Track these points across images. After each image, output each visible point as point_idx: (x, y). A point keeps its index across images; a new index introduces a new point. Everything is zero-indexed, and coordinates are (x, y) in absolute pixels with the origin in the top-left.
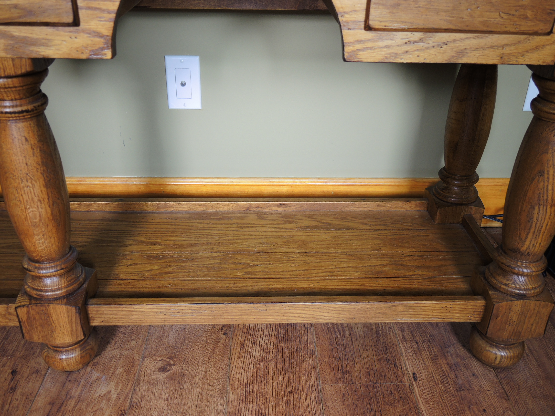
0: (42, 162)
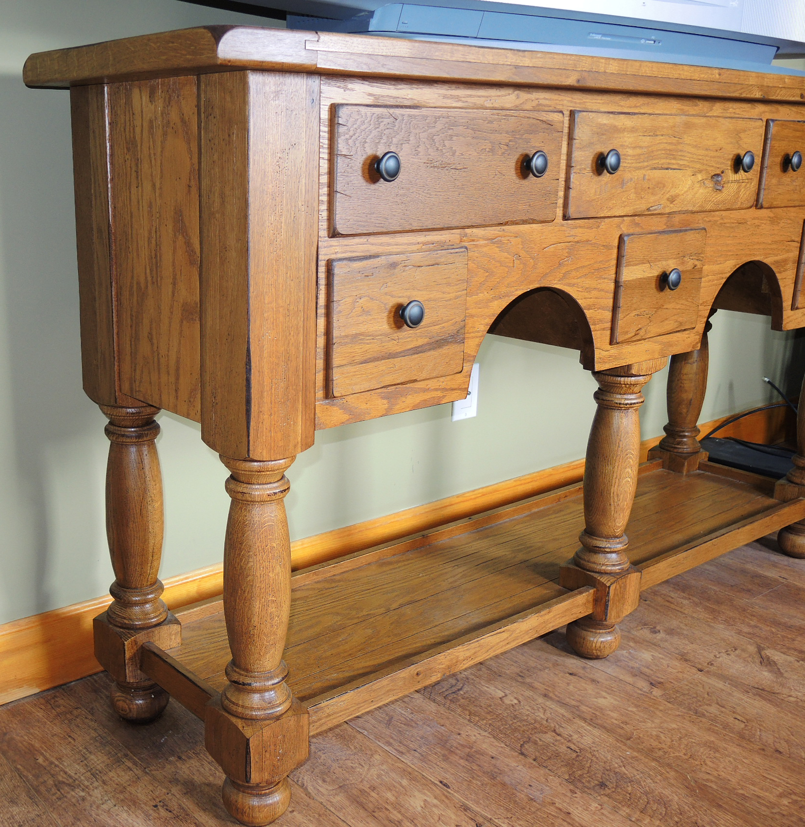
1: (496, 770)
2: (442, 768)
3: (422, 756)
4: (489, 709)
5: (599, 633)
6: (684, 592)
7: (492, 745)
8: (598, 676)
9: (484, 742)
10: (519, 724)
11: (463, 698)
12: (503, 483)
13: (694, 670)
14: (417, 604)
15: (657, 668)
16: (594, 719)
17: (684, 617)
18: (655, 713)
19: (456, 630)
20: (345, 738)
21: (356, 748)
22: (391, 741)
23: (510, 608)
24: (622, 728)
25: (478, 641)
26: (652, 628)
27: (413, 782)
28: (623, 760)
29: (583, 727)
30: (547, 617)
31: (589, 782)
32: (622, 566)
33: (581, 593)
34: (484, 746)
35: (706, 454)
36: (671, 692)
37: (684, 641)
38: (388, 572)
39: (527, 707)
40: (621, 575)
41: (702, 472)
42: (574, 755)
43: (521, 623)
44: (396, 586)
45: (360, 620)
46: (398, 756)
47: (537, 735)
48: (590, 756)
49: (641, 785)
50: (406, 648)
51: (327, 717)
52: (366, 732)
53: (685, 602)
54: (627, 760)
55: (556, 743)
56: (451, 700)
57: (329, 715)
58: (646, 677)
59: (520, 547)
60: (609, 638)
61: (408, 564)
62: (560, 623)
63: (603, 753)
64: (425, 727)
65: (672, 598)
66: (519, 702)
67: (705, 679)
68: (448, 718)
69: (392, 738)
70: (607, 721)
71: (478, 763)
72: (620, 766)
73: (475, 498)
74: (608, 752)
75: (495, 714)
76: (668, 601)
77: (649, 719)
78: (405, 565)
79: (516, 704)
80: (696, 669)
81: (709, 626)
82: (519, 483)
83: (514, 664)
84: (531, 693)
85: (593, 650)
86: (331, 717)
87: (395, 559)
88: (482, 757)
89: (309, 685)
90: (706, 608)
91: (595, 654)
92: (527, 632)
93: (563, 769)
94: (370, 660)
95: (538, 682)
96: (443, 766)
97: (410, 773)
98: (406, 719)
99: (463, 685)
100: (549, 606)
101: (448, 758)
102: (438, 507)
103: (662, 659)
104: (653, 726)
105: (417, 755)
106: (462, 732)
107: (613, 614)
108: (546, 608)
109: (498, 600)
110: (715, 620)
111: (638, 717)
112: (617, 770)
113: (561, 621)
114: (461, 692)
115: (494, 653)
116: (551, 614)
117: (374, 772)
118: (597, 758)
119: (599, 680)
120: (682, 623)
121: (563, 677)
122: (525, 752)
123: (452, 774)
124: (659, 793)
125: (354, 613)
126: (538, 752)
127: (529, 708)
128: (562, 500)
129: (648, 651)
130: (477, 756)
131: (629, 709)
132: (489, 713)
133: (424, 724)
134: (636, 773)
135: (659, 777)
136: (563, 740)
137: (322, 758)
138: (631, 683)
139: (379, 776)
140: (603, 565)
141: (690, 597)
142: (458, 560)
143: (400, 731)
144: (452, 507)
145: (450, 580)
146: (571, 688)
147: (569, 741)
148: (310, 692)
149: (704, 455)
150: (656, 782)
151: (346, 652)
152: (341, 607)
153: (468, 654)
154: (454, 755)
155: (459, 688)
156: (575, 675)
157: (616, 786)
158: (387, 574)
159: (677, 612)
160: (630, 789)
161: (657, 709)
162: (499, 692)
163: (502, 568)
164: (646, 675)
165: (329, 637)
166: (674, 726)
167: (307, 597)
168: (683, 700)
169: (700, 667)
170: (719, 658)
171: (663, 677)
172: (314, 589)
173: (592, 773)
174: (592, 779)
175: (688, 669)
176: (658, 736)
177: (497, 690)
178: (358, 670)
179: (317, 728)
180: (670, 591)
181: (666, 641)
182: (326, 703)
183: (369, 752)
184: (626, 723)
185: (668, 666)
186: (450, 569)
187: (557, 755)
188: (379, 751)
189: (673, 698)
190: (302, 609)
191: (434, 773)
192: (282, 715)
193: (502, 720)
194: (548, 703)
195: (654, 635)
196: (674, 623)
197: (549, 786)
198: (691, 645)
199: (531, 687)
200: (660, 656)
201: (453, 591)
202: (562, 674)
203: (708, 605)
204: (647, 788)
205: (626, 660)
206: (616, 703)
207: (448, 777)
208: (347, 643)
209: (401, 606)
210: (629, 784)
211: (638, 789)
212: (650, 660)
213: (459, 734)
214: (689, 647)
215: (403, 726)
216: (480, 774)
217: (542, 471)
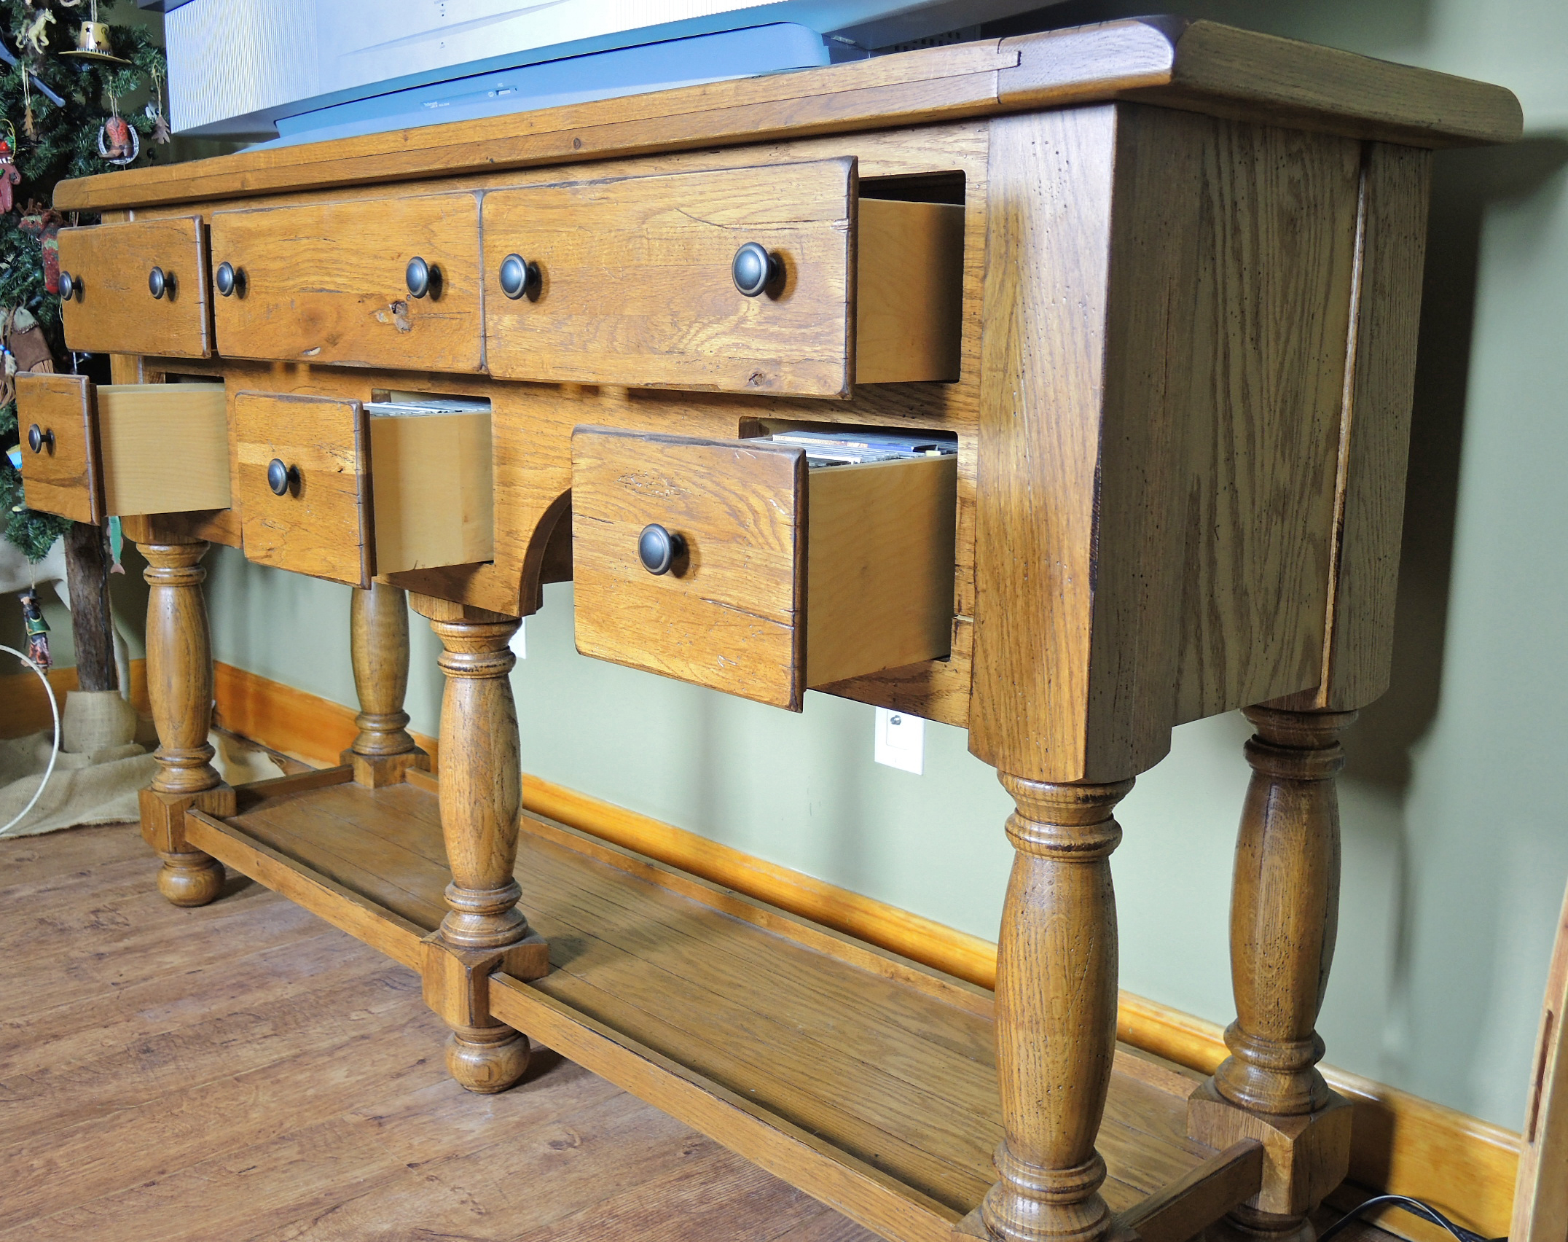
0: (472, 740)
26: (571, 1143)
67: (383, 1164)
195: (544, 1143)
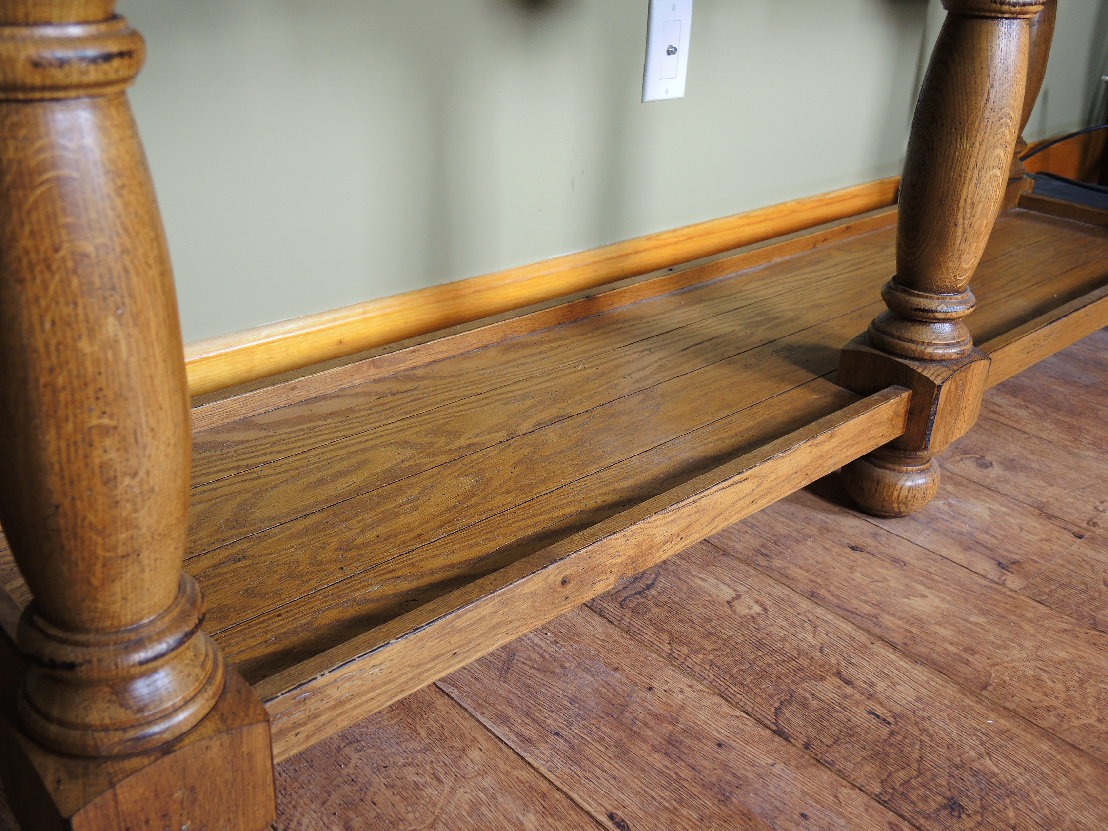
1: (729, 778)
2: (615, 778)
3: (572, 747)
4: (708, 626)
5: (906, 472)
6: (1015, 397)
7: (718, 713)
8: (903, 551)
9: (701, 707)
10: (767, 659)
11: (657, 605)
12: (721, 221)
13: (1068, 537)
14: (569, 422)
15: (1003, 533)
16: (911, 643)
17: (1026, 439)
18: (1020, 626)
19: (648, 476)
20: (410, 710)
21: (430, 732)
22: (509, 711)
23: (752, 428)
24: (967, 663)
25: (694, 502)
26: (978, 459)
27: (550, 820)
28: (984, 738)
29: (891, 662)
30: (827, 447)
31: (925, 799)
32: (963, 348)
33: (887, 399)
34: (702, 716)
35: (1031, 183)
36: (1038, 580)
37: (1036, 482)
38: (519, 362)
39: (780, 622)
40: (959, 365)
41: (1025, 210)
42: (885, 731)
43: (779, 462)
44: (533, 388)
45: (453, 456)
46: (519, 751)
47: (805, 685)
48: (915, 731)
49: (1032, 803)
50: (541, 518)
51: (334, 707)
52: (456, 692)
53: (1022, 413)
54: (992, 739)
55: (846, 703)
56: (633, 610)
57: (340, 703)
58: (988, 552)
59: (759, 318)
60: (921, 481)
61: (558, 348)
62: (846, 458)
63: (941, 724)
64: (581, 673)
65: (1000, 406)
66: (765, 609)
67: (1090, 553)
68: (627, 651)
69: (510, 703)
70: (938, 648)
71: (692, 761)
72: (981, 756)
73: (676, 243)
74: (951, 721)
75: (719, 638)
76: (995, 412)
77: (1012, 641)
78: (552, 349)
79: (758, 614)
80: (1070, 534)
81: (1071, 453)
82: (745, 221)
83: (750, 531)
84: (786, 591)
85: (893, 502)
86: (348, 706)
87: (536, 338)
88: (697, 745)
89: (309, 618)
90: (1057, 422)
91: (896, 510)
92: (788, 478)
93: (867, 768)
94: (461, 549)
95: (796, 565)
96: (615, 773)
97: (544, 796)
98: (542, 656)
99: (657, 577)
100: (831, 425)
101: (627, 751)
102: (614, 255)
103: (1008, 515)
104: (1024, 655)
105: (561, 745)
106: (655, 684)
107: (938, 439)
108: (826, 428)
109: (727, 412)
110: (1078, 443)
111: (991, 638)
112: (976, 765)
113: (848, 453)
114: (654, 592)
115: (726, 523)
116: (835, 441)
117: (464, 795)
118: (931, 736)
119: (907, 559)
120: (1025, 448)
121: (839, 555)
122: (787, 729)
123: (637, 793)
124: (1072, 821)
125: (442, 441)
126: (813, 726)
127: (784, 623)
128: (819, 246)
129: (982, 500)
130: (688, 742)
131: (972, 619)
132: (708, 635)
133: (578, 666)
134: (1015, 770)
135: (1064, 781)
136: (857, 696)
137: (353, 761)
138: (964, 563)
139: (475, 807)
140: (929, 344)
141: (1027, 404)
142: (649, 341)
143: (528, 686)
144: (638, 256)
145: (636, 376)
146: (858, 576)
147: (870, 697)
148: (306, 635)
149: (1028, 185)
150: (1062, 794)
151: (410, 530)
152: (417, 429)
153: (674, 529)
154: (639, 743)
155: (649, 582)
156: (861, 550)
157: (982, 807)
158: (517, 366)
159: (1013, 430)
160: (1011, 813)
161: (1021, 616)
162: (726, 588)
163: (731, 354)
164: (986, 547)
165: (379, 496)
166: (1063, 654)
167: (351, 410)
168: (1064, 596)
169: (1076, 529)
170: (1103, 511)
171: (1019, 552)
172: (369, 394)
173: (928, 775)
174: (930, 790)
175: (1058, 534)
176: (1038, 679)
177: (722, 586)
178: (432, 572)
179: (308, 738)
180: (993, 395)
181: (1007, 481)
182: (329, 677)
183: (457, 744)
184: (972, 651)
185: (1021, 529)
186: (636, 356)
187: (850, 732)
188: (480, 739)
189: (1045, 593)
190: (335, 435)
191: (596, 792)
192: (180, 738)
193: (736, 652)
194: (820, 611)
195: (985, 471)
196: (1013, 450)
197: (844, 817)
198: (1050, 489)
199: (785, 579)
200: (1003, 509)
201: (641, 397)
202: (837, 549)
203: (1059, 417)
204: (1046, 811)
205: (946, 518)
206: (944, 606)
207: (627, 802)
208: (416, 508)
209: (540, 426)
210: (1008, 801)
211: (1029, 812)
212: (988, 518)
213: (650, 689)
214: (1049, 493)
215: (535, 672)
216: (696, 790)
217: (781, 204)
